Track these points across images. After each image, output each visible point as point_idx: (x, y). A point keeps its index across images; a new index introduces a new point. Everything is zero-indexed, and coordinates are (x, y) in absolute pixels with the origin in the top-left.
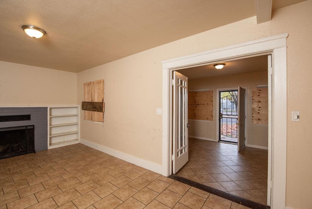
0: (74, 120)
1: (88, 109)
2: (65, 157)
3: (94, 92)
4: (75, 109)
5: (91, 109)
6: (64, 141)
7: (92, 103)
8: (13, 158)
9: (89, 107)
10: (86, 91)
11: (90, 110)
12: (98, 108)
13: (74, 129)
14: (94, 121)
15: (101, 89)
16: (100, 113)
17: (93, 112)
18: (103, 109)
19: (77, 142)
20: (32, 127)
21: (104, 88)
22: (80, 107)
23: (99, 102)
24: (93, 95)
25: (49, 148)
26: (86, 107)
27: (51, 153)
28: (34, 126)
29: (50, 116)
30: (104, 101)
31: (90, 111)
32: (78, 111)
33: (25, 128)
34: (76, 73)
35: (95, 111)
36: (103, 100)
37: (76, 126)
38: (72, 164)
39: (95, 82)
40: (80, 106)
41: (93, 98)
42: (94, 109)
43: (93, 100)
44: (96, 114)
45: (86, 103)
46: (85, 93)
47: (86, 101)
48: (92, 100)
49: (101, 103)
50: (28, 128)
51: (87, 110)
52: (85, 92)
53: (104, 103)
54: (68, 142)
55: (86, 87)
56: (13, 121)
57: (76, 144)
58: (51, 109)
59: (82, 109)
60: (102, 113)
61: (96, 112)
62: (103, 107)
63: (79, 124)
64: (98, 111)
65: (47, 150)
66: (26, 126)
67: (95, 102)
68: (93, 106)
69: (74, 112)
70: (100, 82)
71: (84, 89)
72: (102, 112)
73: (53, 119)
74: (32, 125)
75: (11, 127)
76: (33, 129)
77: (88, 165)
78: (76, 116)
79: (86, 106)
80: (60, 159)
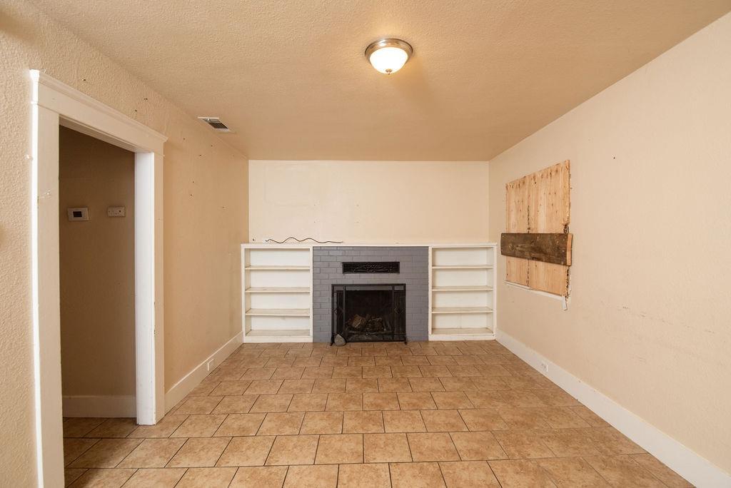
0: (482, 280)
1: (517, 253)
2: (462, 375)
3: (537, 202)
4: (485, 252)
5: (527, 254)
6: (461, 328)
7: (528, 236)
8: (372, 345)
9: (521, 247)
10: (513, 205)
11: (522, 256)
12: (549, 251)
13: (482, 301)
14: (536, 290)
15: (560, 194)
16: (555, 266)
17: (533, 263)
18: (566, 257)
19: (490, 337)
20: (401, 288)
21: (570, 188)
22: (495, 248)
23: (551, 234)
24: (532, 214)
25: (432, 337)
26: (513, 248)
27: (435, 353)
28: (404, 285)
29: (433, 266)
30: (571, 231)
31: (524, 260)
32: (492, 257)
33: (390, 288)
34: (488, 162)
35: (539, 259)
36: (566, 226)
37: (486, 294)
38: (477, 402)
39: (539, 176)
40: (496, 246)
41: (532, 222)
42: (537, 255)
43: (532, 226)
44: (542, 269)
45: (513, 237)
46: (509, 211)
47: (513, 231)
48: (529, 229)
49: (561, 235)
50: (396, 288)
51: (514, 255)
52: (509, 207)
53: (569, 236)
54: (468, 331)
55: (513, 193)
56: (372, 272)
57: (486, 341)
58: (434, 250)
59: (502, 254)
60: (562, 269)
61: (541, 264)
62: (568, 248)
63: (495, 292)
64: (549, 261)
65: (427, 341)
66: (393, 285)
67: (540, 232)
68: (533, 245)
69: (482, 259)
70: (557, 171)
71: (508, 200)
72: (565, 264)
73: (438, 273)
74: (402, 284)
75: (370, 285)
76: (403, 293)
77: (523, 424)
78: (487, 269)
79: (513, 243)
80: (450, 375)
